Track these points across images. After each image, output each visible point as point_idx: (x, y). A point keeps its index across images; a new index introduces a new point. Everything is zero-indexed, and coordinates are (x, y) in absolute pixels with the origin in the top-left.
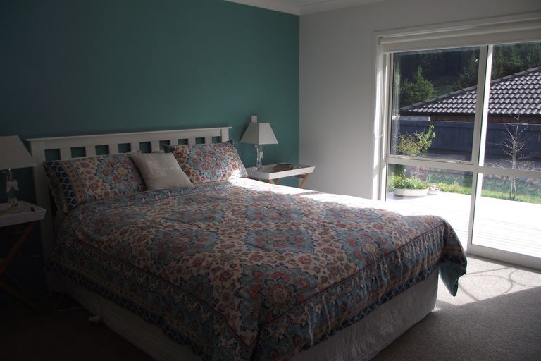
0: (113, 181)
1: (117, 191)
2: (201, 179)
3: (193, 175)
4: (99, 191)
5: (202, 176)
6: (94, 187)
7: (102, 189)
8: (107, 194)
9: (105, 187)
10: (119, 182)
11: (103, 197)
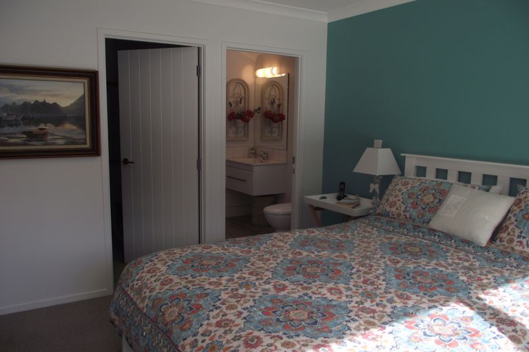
0: (410, 205)
1: (408, 216)
2: (515, 243)
3: (509, 234)
4: (394, 209)
5: (521, 239)
6: (392, 205)
7: (397, 209)
8: (399, 215)
9: (401, 207)
10: (414, 208)
11: (395, 216)
